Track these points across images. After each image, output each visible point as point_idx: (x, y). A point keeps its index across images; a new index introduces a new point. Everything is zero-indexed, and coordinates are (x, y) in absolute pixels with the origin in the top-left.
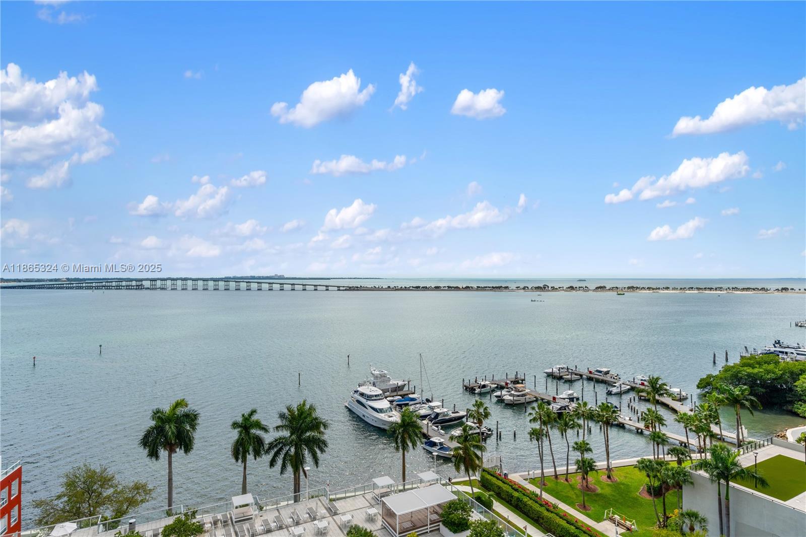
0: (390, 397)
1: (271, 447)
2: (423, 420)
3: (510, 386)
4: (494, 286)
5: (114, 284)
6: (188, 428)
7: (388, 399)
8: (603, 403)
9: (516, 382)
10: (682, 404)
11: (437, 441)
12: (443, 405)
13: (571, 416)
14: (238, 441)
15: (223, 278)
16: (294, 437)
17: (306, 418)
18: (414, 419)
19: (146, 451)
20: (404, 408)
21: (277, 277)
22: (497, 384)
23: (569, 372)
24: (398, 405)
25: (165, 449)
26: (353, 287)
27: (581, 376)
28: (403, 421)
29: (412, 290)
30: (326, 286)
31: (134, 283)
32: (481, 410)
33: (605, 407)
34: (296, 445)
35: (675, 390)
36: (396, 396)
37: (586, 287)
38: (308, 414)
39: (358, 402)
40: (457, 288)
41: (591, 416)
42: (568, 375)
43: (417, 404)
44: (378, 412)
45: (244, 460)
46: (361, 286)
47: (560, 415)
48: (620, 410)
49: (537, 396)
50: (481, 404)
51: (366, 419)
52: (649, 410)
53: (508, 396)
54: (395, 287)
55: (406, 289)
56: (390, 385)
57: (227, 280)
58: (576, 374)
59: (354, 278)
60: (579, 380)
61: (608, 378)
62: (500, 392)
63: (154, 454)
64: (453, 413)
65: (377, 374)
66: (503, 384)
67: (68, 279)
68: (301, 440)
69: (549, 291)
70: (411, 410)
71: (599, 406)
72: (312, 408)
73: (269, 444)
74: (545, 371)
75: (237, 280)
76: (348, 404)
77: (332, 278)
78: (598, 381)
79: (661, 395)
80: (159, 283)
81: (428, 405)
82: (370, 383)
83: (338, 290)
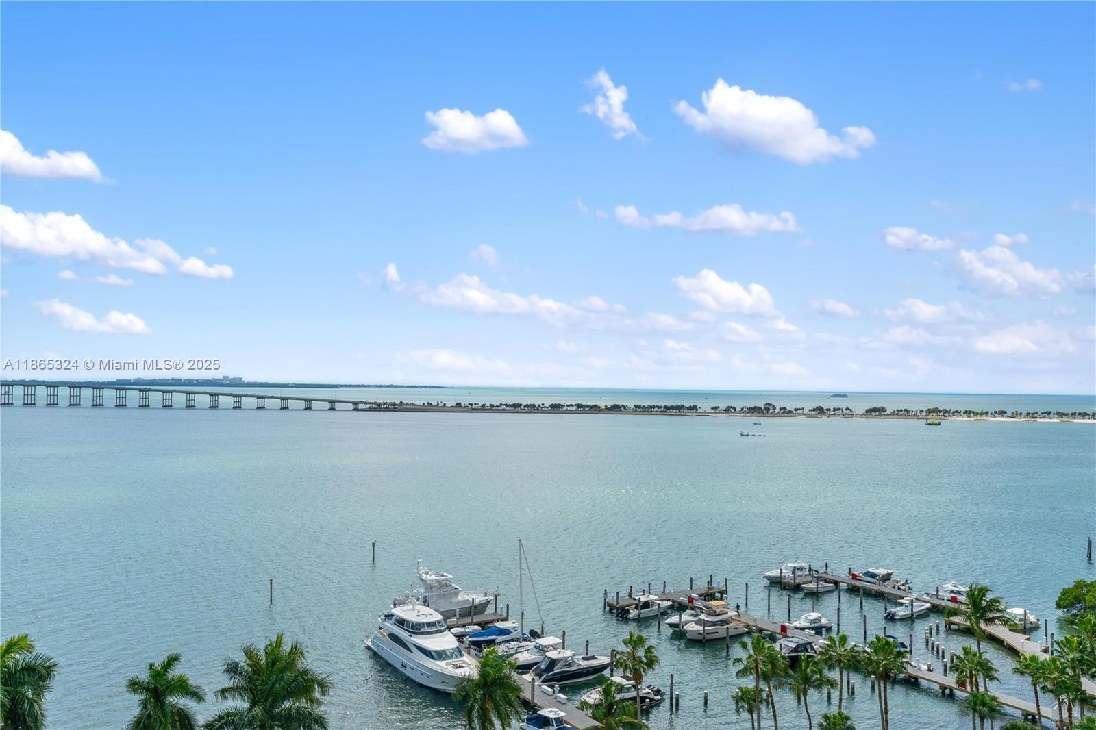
0: (458, 626)
2: (524, 673)
3: (697, 603)
4: (668, 405)
6: (32, 696)
7: (455, 630)
8: (878, 638)
9: (709, 596)
10: (1028, 639)
11: (551, 716)
12: (564, 643)
13: (816, 663)
15: (112, 383)
16: (257, 711)
17: (283, 671)
18: (507, 672)
20: (486, 651)
21: (228, 382)
22: (673, 601)
23: (813, 577)
24: (473, 643)
26: (385, 404)
27: (836, 583)
28: (483, 674)
29: (504, 411)
30: (331, 402)
32: (641, 653)
33: (884, 646)
35: (1017, 611)
36: (470, 624)
37: (847, 409)
38: (288, 664)
39: (394, 638)
40: (595, 409)
41: (854, 663)
42: (811, 582)
43: (512, 640)
44: (433, 658)
46: (401, 402)
47: (794, 662)
48: (911, 651)
49: (751, 623)
50: (640, 641)
51: (407, 672)
52: (966, 651)
53: (693, 624)
54: (471, 405)
55: (492, 409)
56: (458, 602)
57: (121, 386)
58: (826, 581)
60: (831, 591)
61: (887, 588)
62: (678, 616)
64: (584, 659)
65: (432, 580)
66: (684, 600)
68: (272, 718)
69: (777, 415)
70: (500, 654)
71: (872, 643)
72: (296, 651)
74: (767, 574)
75: (143, 386)
76: (372, 642)
77: (341, 386)
78: (869, 594)
79: (991, 621)
81: (534, 643)
82: (418, 600)
83: (354, 410)
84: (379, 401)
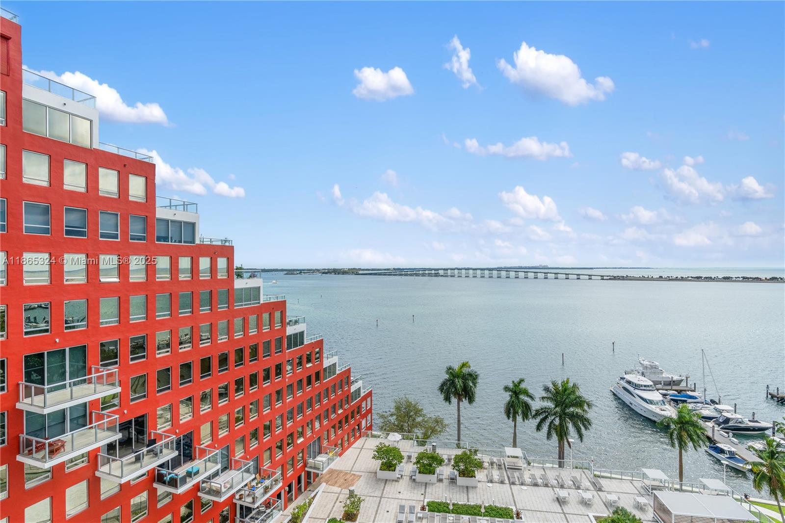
0: (663, 390)
1: (538, 413)
2: (706, 421)
5: (421, 272)
6: (471, 385)
7: (661, 391)
11: (725, 448)
12: (735, 410)
14: (509, 403)
15: (495, 268)
16: (558, 409)
17: (569, 394)
18: (695, 419)
19: (442, 397)
20: (681, 405)
21: (541, 267)
24: (672, 399)
25: (455, 397)
26: (618, 276)
28: (680, 417)
30: (589, 275)
31: (433, 272)
34: (560, 417)
36: (671, 390)
38: (572, 392)
39: (625, 388)
43: (698, 403)
44: (648, 403)
45: (514, 420)
51: (633, 407)
54: (669, 277)
55: (682, 279)
56: (663, 377)
57: (499, 269)
59: (619, 268)
63: (447, 399)
64: (751, 421)
65: (647, 364)
67: (394, 269)
68: (565, 414)
70: (690, 408)
72: (575, 387)
73: (536, 411)
75: (508, 269)
76: (614, 389)
77: (595, 268)
80: (449, 271)
81: (714, 407)
82: (639, 373)
83: (602, 279)
84: (615, 275)
